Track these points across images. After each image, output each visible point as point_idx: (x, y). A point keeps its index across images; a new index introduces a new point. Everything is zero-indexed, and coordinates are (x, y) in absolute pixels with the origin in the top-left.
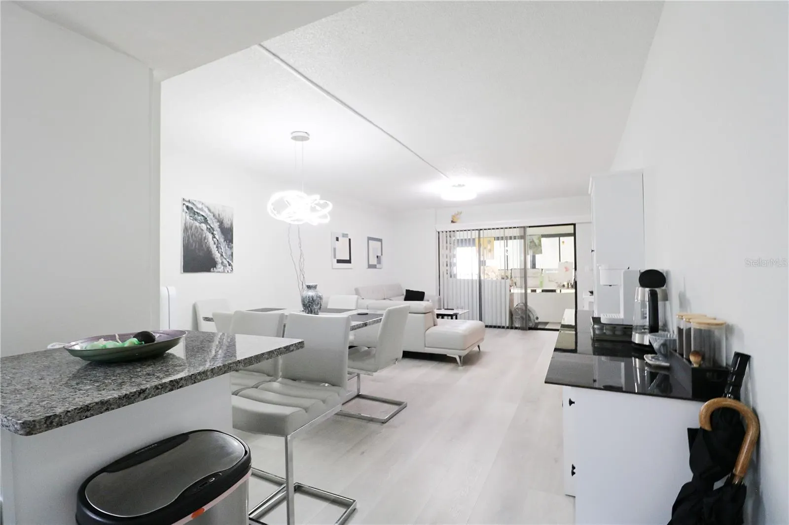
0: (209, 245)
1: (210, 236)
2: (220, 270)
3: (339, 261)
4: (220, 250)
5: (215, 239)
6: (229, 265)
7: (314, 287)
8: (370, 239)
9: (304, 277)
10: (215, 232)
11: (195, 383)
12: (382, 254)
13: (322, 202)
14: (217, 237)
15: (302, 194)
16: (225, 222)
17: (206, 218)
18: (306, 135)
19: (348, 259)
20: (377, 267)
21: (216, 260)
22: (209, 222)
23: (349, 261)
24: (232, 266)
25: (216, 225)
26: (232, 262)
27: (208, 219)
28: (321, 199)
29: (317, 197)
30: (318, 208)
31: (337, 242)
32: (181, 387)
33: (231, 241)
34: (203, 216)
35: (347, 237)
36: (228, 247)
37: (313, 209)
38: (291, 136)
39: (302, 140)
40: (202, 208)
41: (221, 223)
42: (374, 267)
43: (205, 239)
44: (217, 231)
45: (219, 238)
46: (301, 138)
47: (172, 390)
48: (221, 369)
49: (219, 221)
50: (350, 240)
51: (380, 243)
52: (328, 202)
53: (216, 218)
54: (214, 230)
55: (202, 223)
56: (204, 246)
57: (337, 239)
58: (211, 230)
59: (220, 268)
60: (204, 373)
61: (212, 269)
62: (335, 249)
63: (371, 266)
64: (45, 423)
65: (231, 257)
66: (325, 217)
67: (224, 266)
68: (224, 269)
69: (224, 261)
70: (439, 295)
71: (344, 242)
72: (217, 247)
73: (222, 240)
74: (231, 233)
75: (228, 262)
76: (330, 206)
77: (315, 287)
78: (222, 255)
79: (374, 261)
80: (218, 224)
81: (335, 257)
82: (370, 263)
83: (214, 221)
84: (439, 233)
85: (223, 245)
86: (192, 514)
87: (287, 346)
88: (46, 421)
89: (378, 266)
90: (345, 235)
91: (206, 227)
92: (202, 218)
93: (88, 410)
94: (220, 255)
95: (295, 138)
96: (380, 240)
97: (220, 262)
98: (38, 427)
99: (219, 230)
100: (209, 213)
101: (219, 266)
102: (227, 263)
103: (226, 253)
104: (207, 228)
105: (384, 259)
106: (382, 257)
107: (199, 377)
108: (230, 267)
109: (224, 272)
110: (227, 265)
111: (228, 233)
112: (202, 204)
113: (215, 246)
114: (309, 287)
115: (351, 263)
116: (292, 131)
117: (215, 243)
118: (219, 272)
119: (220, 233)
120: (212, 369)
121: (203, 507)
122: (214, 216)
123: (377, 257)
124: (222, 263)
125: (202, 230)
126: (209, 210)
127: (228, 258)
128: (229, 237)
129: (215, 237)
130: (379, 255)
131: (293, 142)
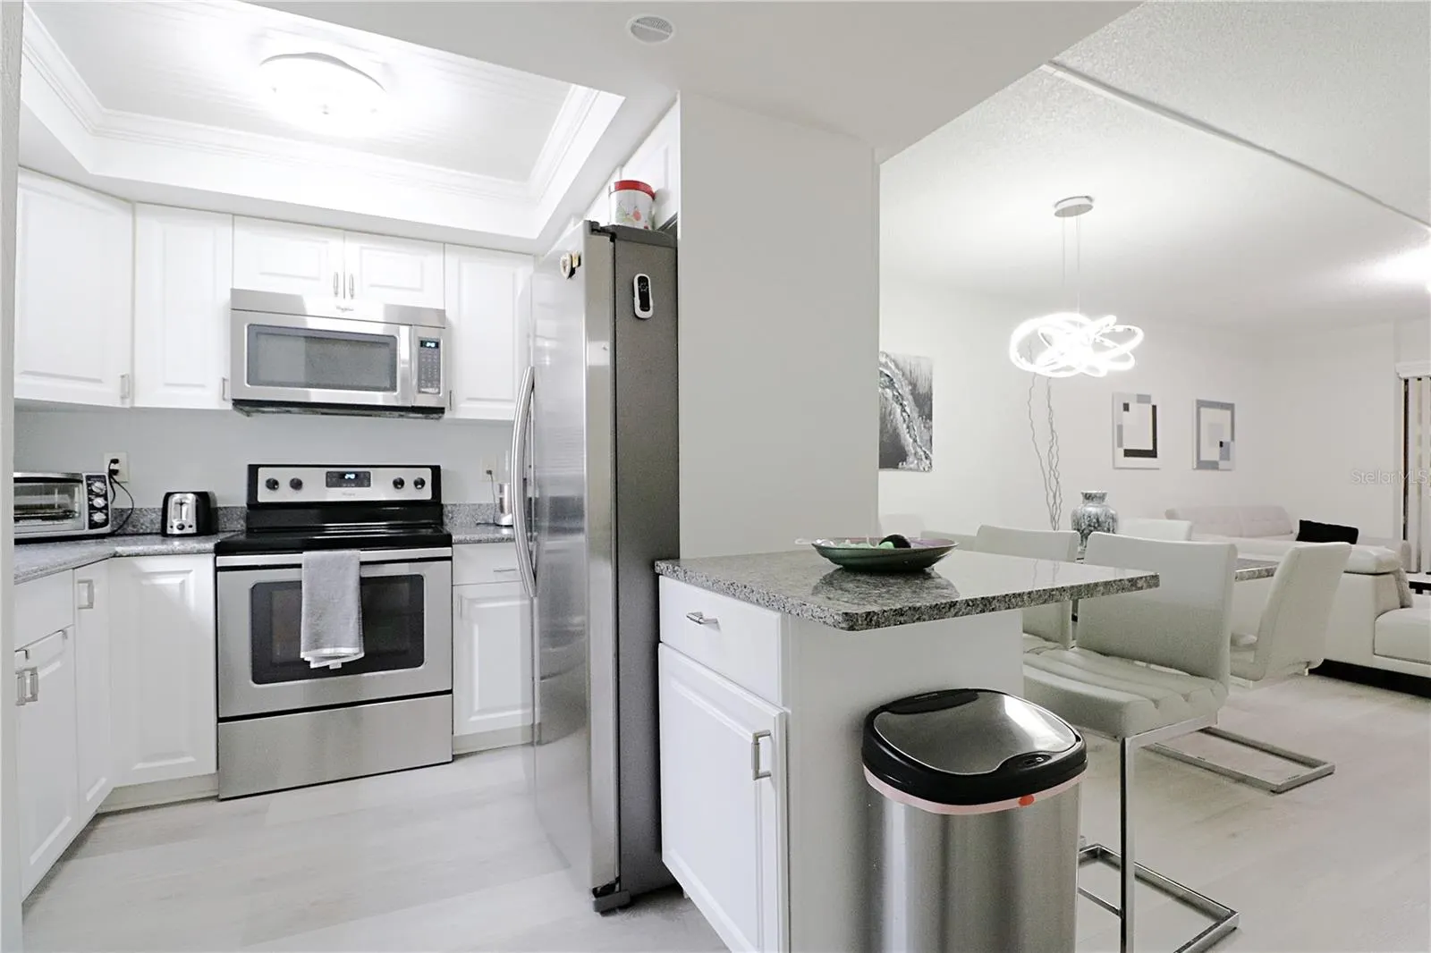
0: (897, 424)
1: (898, 410)
2: (912, 466)
3: (1129, 453)
4: (912, 432)
5: (904, 414)
6: (926, 458)
7: (1100, 498)
8: (1201, 404)
9: (1058, 483)
10: (905, 403)
11: (1009, 608)
12: (1233, 439)
13: (1120, 328)
14: (908, 409)
15: (1078, 317)
16: (919, 384)
17: (892, 380)
18: (1086, 202)
19: (1151, 448)
20: (1220, 467)
21: (907, 449)
22: (896, 386)
23: (1152, 454)
24: (931, 460)
25: (906, 390)
26: (931, 452)
27: (894, 380)
28: (1118, 323)
29: (1111, 319)
30: (1108, 342)
31: (1126, 413)
32: (993, 610)
33: (930, 417)
34: (888, 376)
35: (1149, 402)
36: (925, 427)
37: (1098, 347)
38: (1055, 211)
39: (1077, 214)
40: (886, 363)
41: (914, 385)
42: (1213, 466)
43: (890, 414)
44: (908, 400)
45: (911, 412)
46: (1074, 209)
47: (983, 611)
48: (1041, 596)
49: (910, 383)
50: (1154, 408)
51: (1228, 413)
52: (1132, 327)
53: (906, 379)
54: (903, 399)
55: (886, 387)
56: (889, 426)
57: (1126, 407)
58: (900, 398)
59: (912, 463)
60: (1019, 595)
61: (900, 464)
62: (1120, 428)
63: (1203, 465)
64: (866, 619)
65: (929, 444)
66: (1124, 358)
67: (918, 459)
68: (918, 464)
69: (919, 450)
70: (1405, 538)
71: (1141, 413)
72: (908, 427)
73: (915, 415)
74: (929, 403)
75: (925, 452)
76: (1140, 335)
77: (1102, 497)
78: (915, 441)
79: (1211, 453)
80: (910, 387)
81: (1120, 445)
82: (1202, 458)
83: (903, 383)
84: (1406, 381)
85: (917, 423)
86: (1019, 799)
87: (1133, 579)
88: (867, 616)
89: (1222, 464)
90: (1143, 399)
91: (891, 394)
92: (887, 379)
93: (902, 615)
94: (911, 440)
95: (1062, 213)
96: (1229, 407)
97: (913, 452)
98: (860, 622)
99: (910, 397)
100: (896, 371)
101: (910, 459)
102: (922, 453)
103: (921, 437)
104: (894, 395)
105: (1237, 449)
106: (1232, 443)
107: (1013, 600)
108: (928, 462)
109: (918, 470)
110: (923, 457)
111: (924, 403)
112: (887, 356)
113: (905, 426)
114: (1088, 497)
115: (1155, 456)
116: (1056, 201)
117: (905, 421)
118: (911, 469)
119: (913, 403)
120: (1030, 593)
121: (1033, 795)
122: (903, 375)
123: (1221, 444)
124: (916, 453)
125: (886, 399)
126: (897, 366)
127: (925, 445)
128: (927, 410)
129: (905, 411)
130: (1226, 438)
131: (1060, 219)
